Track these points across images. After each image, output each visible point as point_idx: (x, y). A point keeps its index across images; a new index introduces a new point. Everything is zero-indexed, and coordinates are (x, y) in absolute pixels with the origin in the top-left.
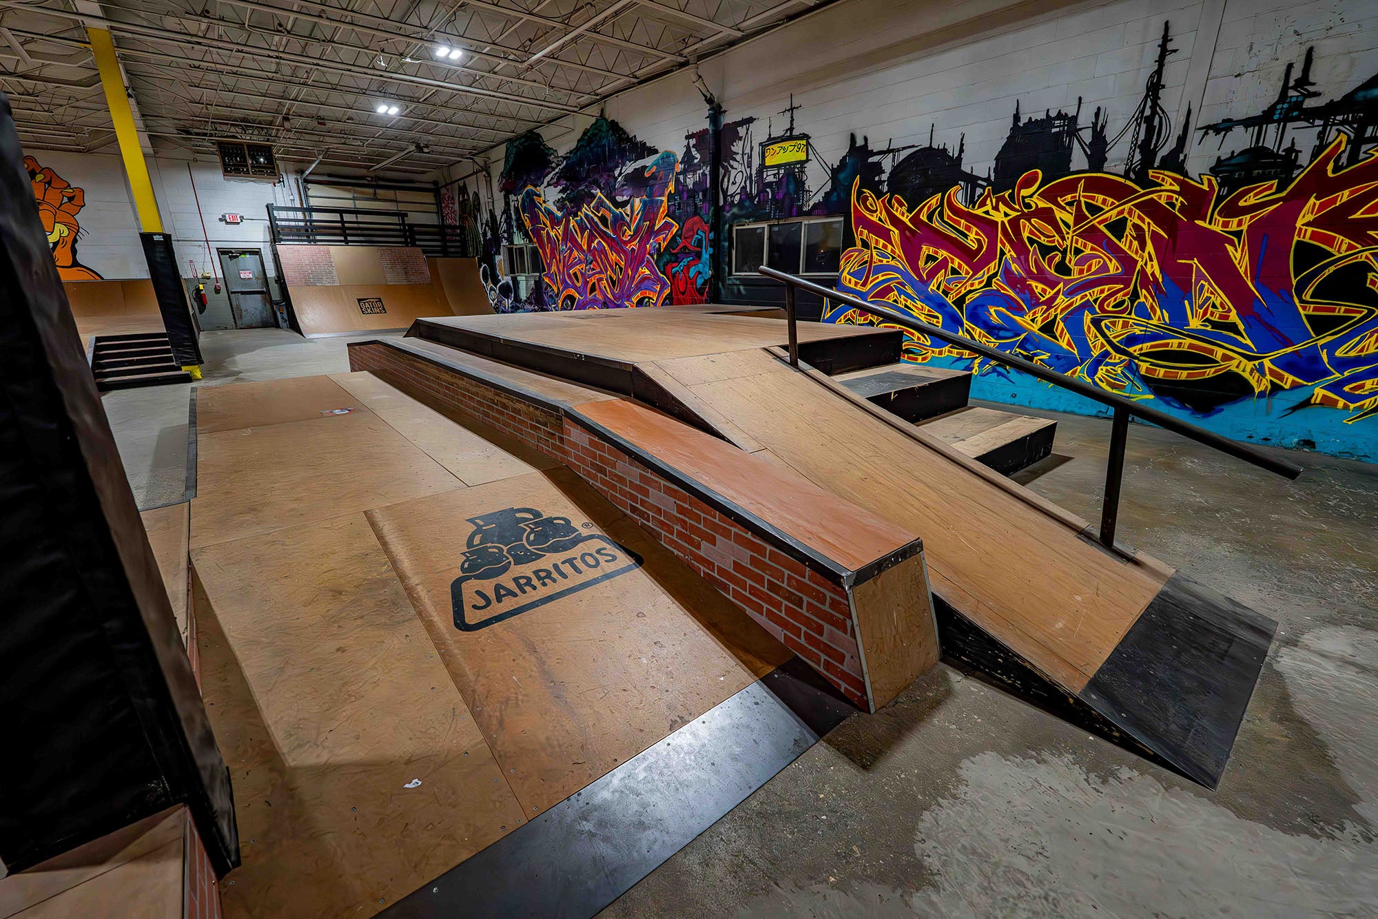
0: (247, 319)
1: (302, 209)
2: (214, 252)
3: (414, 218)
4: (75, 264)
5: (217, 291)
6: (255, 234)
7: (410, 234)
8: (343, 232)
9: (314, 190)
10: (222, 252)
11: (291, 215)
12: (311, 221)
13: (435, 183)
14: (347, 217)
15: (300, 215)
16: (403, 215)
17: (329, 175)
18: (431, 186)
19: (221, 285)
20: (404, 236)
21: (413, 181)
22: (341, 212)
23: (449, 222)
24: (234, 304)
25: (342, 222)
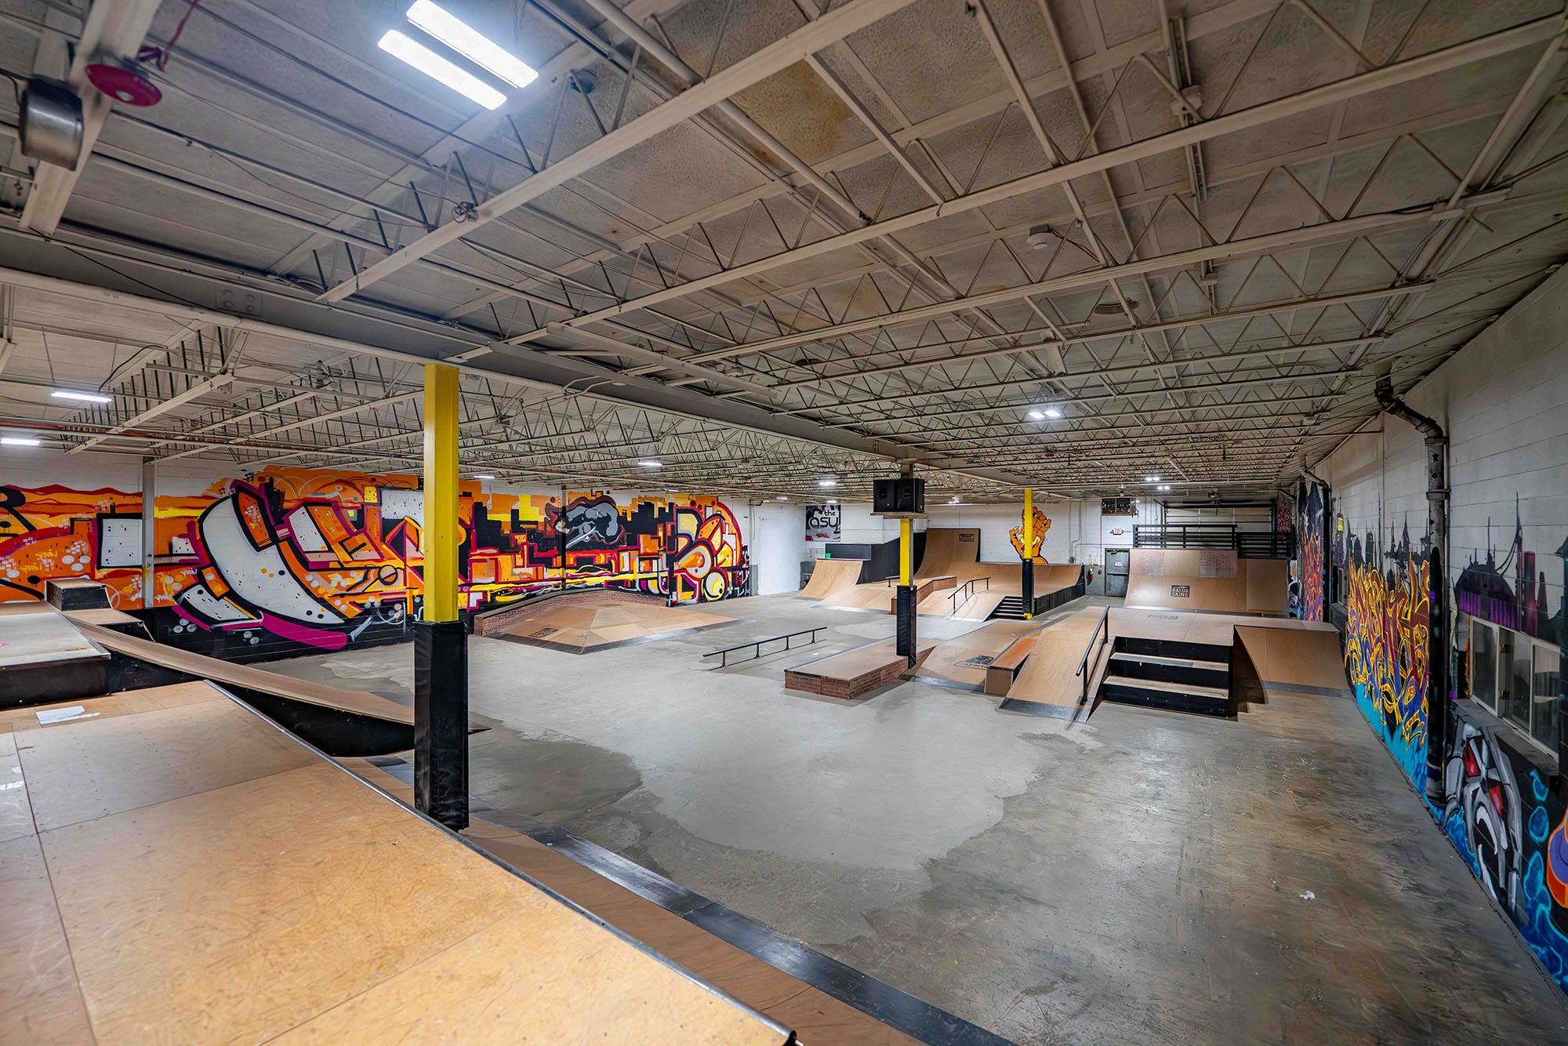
0: (1112, 591)
1: (1161, 526)
2: (1103, 550)
3: (1244, 528)
4: (1039, 555)
5: (1100, 573)
6: (1127, 541)
7: (1238, 540)
8: (1184, 539)
9: (1171, 512)
10: (1107, 551)
11: (1153, 530)
12: (1165, 532)
13: (1273, 500)
14: (1188, 529)
15: (1159, 530)
16: (1234, 527)
17: (1184, 502)
18: (1269, 503)
19: (1103, 569)
20: (1233, 543)
21: (1251, 501)
22: (1184, 527)
23: (1280, 529)
24: (1108, 580)
25: (1184, 532)
